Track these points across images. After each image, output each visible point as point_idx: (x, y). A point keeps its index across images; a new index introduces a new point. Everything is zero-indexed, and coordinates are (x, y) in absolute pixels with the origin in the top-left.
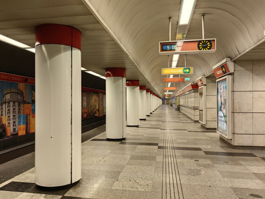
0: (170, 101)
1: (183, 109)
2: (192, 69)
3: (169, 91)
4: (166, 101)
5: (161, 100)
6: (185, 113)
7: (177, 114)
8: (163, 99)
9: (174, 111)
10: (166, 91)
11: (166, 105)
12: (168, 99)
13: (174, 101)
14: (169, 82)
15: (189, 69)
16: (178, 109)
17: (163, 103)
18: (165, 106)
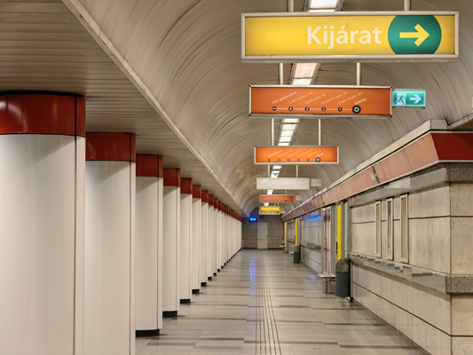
0: (292, 233)
1: (373, 290)
2: (449, 25)
3: (287, 172)
4: (263, 231)
5: (236, 226)
6: (386, 313)
7: (338, 316)
8: (250, 220)
9: (314, 294)
10: (263, 171)
11: (267, 259)
12: (279, 219)
13: (312, 232)
14: (291, 112)
15: (431, 23)
16: (343, 284)
17: (248, 245)
18: (259, 266)
